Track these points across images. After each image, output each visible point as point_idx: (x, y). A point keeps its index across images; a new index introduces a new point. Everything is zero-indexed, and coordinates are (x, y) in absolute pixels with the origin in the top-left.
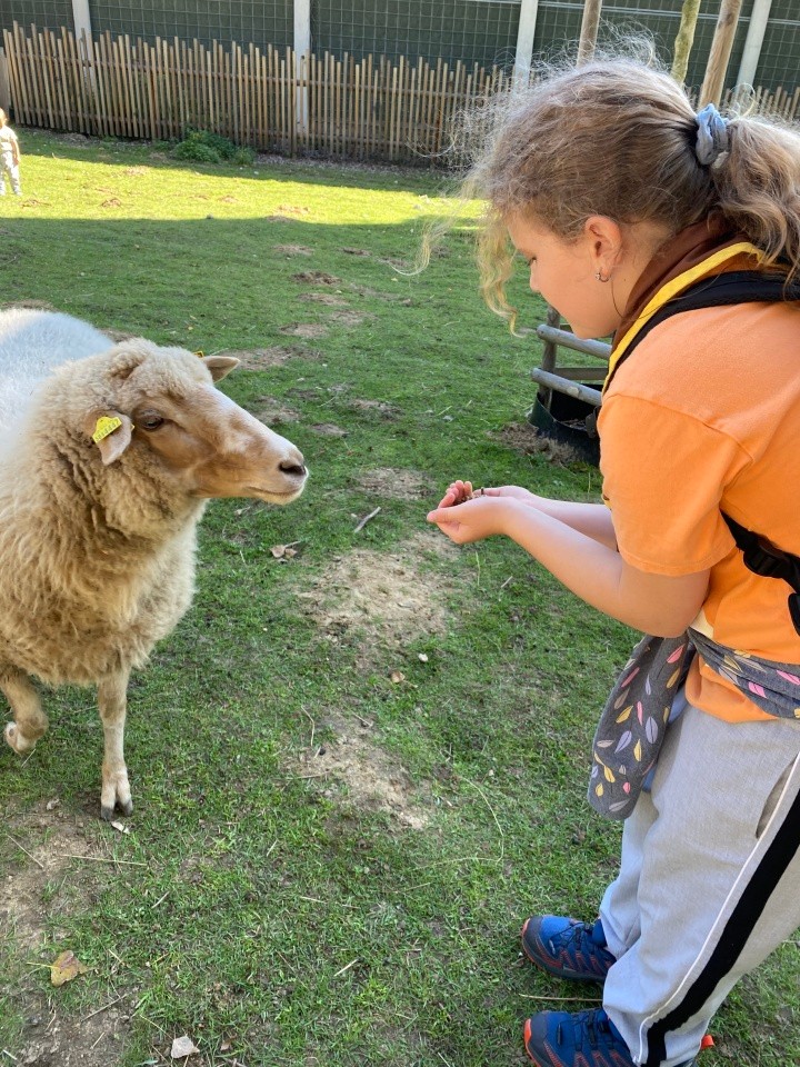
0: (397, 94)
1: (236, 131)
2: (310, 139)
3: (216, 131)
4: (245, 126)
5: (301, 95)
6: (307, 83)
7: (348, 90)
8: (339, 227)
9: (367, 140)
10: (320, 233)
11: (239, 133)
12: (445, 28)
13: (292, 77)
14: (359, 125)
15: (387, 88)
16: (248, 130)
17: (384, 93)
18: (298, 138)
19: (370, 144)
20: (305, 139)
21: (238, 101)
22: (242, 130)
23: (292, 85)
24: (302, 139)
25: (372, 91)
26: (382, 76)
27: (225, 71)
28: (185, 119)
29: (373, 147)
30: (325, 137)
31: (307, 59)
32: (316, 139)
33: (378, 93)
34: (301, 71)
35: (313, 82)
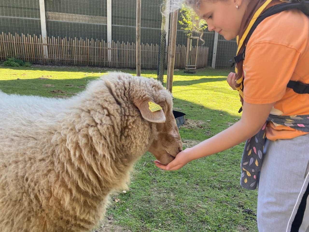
0: (75, 47)
1: (24, 58)
2: (49, 60)
3: (17, 58)
4: (27, 57)
5: (45, 48)
6: (47, 45)
7: (60, 46)
8: (63, 80)
9: (67, 59)
10: (57, 81)
11: (25, 59)
12: (87, 31)
13: (42, 43)
14: (64, 56)
15: (72, 46)
16: (28, 58)
17: (71, 47)
18: (45, 59)
19: (68, 60)
20: (47, 59)
21: (25, 50)
22: (26, 57)
23: (42, 45)
24: (46, 60)
25: (67, 46)
26: (70, 42)
27: (19, 41)
28: (6, 55)
29: (69, 61)
30: (54, 59)
31: (46, 38)
32: (51, 60)
33: (69, 47)
34: (45, 41)
35: (49, 44)
